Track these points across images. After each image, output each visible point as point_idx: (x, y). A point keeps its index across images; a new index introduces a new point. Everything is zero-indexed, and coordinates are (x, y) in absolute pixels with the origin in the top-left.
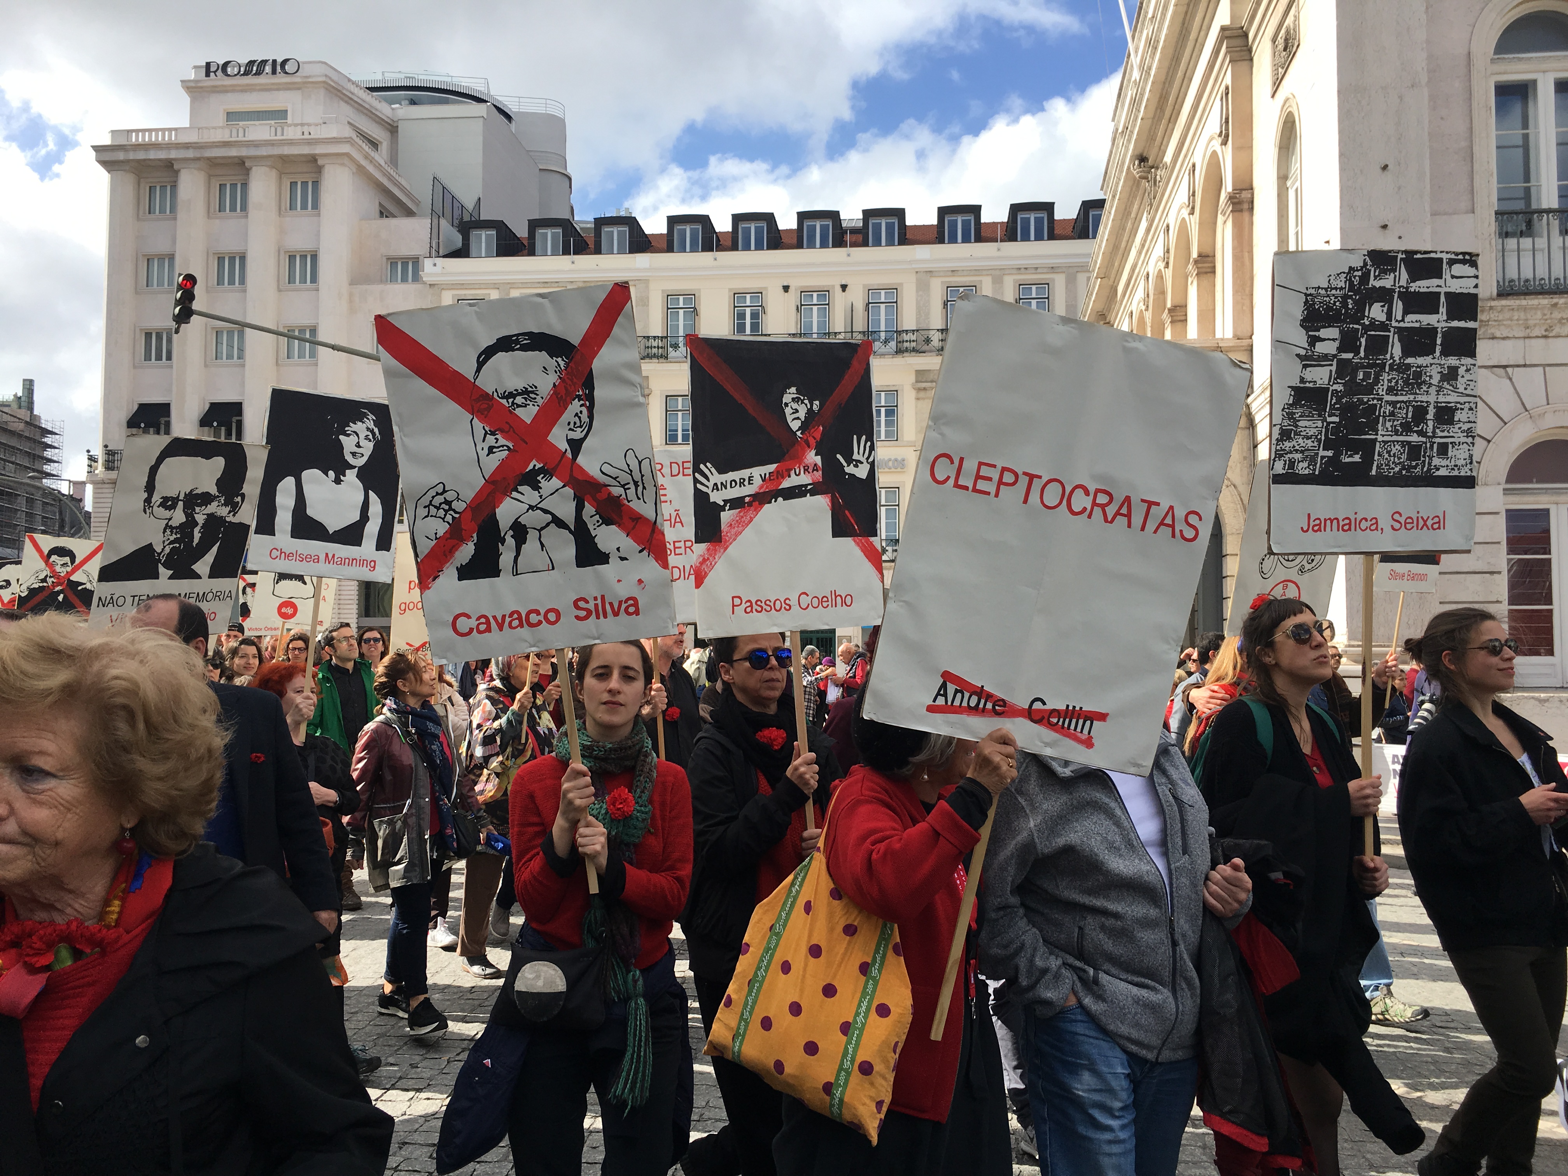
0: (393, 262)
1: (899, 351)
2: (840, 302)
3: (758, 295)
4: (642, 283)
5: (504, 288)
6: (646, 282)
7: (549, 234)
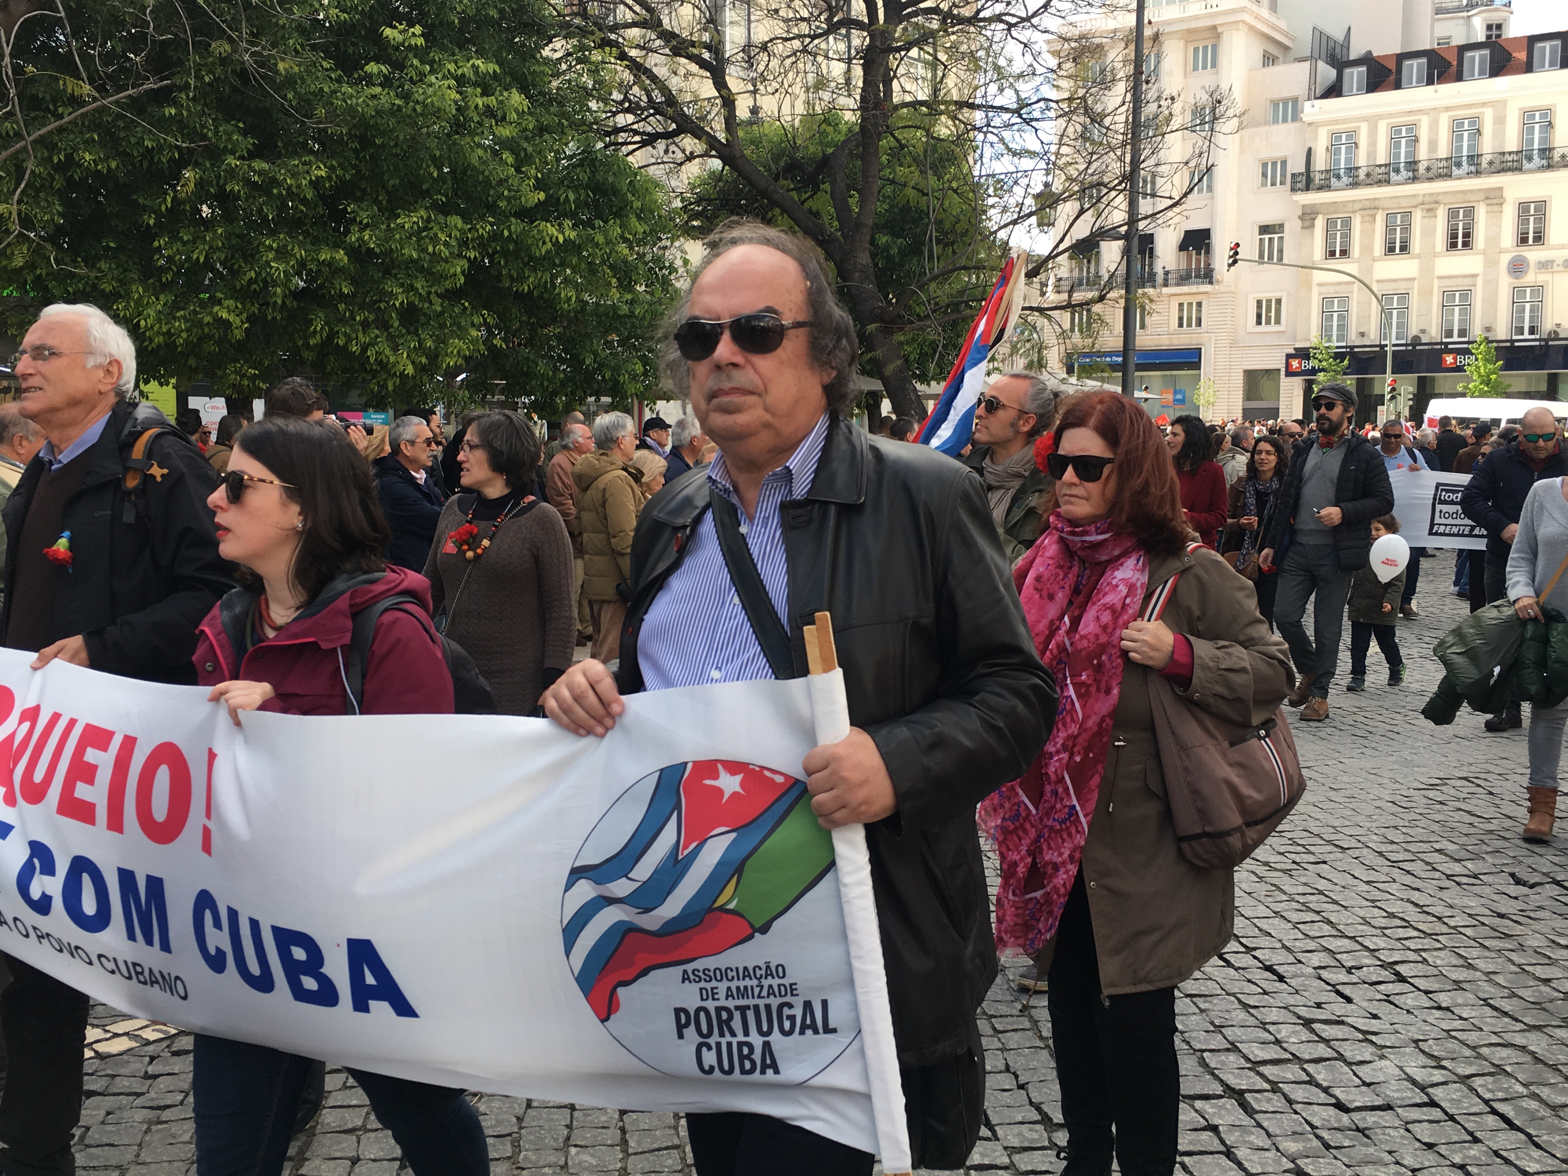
0: (1275, 104)
4: (1500, 105)
5: (1373, 121)
6: (1504, 103)
7: (1414, 67)
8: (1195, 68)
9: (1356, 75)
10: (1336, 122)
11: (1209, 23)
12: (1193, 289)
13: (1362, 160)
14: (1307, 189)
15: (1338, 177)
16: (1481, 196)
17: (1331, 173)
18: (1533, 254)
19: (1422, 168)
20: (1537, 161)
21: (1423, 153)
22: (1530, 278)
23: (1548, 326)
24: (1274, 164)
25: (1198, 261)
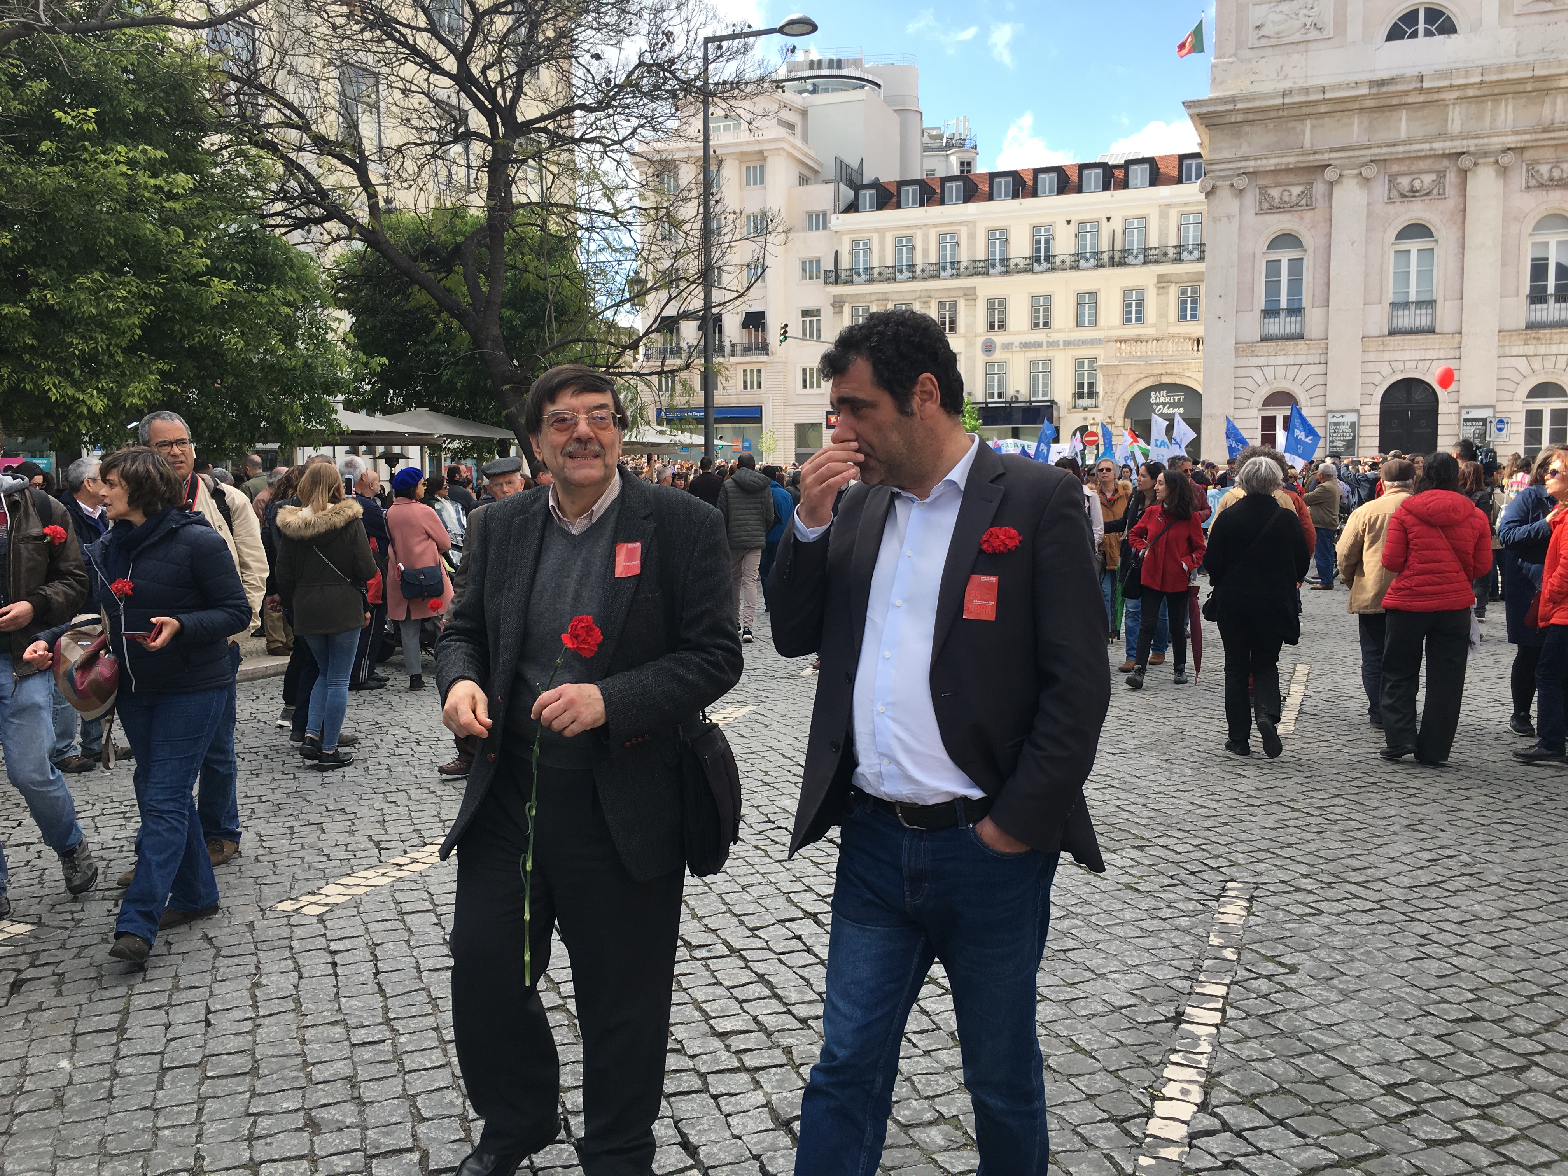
0: (810, 215)
1: (1146, 263)
2: (1106, 230)
3: (1049, 227)
4: (971, 224)
5: (882, 232)
6: (974, 222)
7: (910, 191)
8: (748, 184)
9: (868, 195)
10: (855, 231)
11: (757, 148)
12: (754, 358)
13: (875, 263)
14: (836, 282)
15: (859, 274)
16: (961, 293)
17: (853, 271)
18: (999, 338)
19: (918, 269)
20: (999, 268)
21: (919, 259)
22: (998, 355)
23: (1010, 392)
24: (811, 262)
25: (757, 337)
